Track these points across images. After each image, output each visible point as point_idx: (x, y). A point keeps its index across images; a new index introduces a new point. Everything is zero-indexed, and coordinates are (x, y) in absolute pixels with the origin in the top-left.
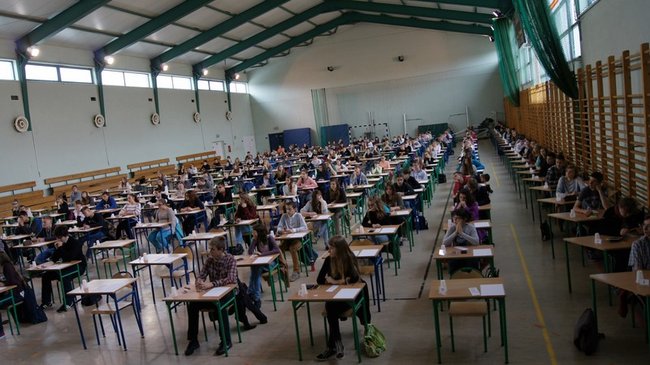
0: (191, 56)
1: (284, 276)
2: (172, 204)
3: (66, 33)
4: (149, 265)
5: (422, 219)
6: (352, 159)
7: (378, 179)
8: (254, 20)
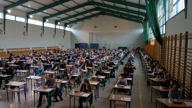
0: (55, 18)
1: (70, 87)
3: (19, 7)
4: (31, 79)
5: (114, 75)
6: (97, 54)
7: (104, 61)
8: (75, 10)
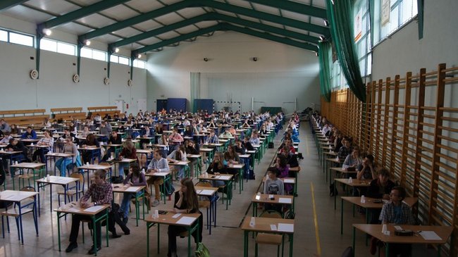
0: (107, 37)
1: (147, 202)
2: (77, 141)
3: (18, 8)
4: (51, 184)
5: (252, 172)
7: (226, 141)
8: (156, 19)
